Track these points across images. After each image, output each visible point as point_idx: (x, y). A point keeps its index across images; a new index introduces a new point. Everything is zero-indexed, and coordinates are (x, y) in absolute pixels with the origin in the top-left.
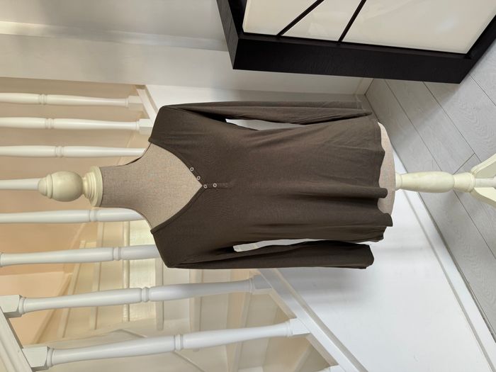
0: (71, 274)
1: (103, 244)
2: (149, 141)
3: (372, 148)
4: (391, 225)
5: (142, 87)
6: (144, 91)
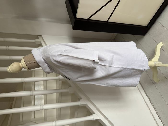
6: (41, 37)
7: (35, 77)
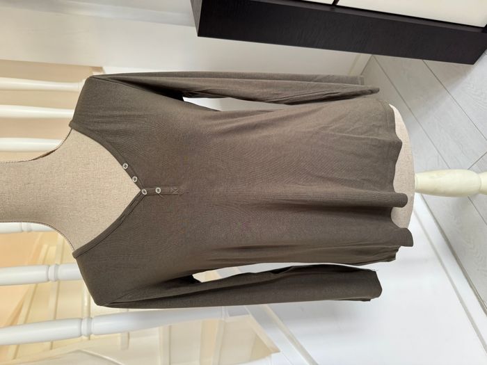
2: (70, 125)
3: (384, 137)
4: (411, 244)
5: (100, 69)
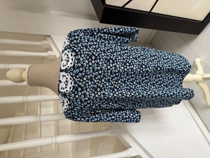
0: (10, 129)
1: (27, 114)
5: (49, 36)
6: (50, 38)
7: (41, 94)
